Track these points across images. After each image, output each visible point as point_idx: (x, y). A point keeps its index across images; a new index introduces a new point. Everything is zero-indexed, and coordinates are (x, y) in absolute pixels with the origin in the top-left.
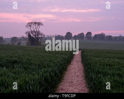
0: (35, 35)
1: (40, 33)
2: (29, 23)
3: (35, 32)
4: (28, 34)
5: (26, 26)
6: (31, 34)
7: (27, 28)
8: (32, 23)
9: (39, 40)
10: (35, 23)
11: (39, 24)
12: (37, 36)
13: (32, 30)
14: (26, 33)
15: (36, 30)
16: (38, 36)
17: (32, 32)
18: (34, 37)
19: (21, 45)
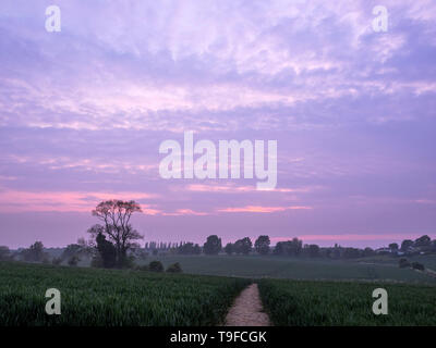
0: (117, 239)
1: (131, 232)
2: (102, 204)
3: (118, 229)
4: (96, 235)
5: (94, 213)
6: (107, 235)
7: (96, 217)
8: (110, 203)
9: (128, 252)
10: (120, 204)
11: (130, 206)
12: (121, 241)
13: (111, 222)
14: (92, 230)
15: (119, 224)
16: (124, 239)
17: (109, 228)
18: (115, 243)
19: (80, 265)
